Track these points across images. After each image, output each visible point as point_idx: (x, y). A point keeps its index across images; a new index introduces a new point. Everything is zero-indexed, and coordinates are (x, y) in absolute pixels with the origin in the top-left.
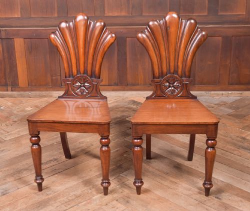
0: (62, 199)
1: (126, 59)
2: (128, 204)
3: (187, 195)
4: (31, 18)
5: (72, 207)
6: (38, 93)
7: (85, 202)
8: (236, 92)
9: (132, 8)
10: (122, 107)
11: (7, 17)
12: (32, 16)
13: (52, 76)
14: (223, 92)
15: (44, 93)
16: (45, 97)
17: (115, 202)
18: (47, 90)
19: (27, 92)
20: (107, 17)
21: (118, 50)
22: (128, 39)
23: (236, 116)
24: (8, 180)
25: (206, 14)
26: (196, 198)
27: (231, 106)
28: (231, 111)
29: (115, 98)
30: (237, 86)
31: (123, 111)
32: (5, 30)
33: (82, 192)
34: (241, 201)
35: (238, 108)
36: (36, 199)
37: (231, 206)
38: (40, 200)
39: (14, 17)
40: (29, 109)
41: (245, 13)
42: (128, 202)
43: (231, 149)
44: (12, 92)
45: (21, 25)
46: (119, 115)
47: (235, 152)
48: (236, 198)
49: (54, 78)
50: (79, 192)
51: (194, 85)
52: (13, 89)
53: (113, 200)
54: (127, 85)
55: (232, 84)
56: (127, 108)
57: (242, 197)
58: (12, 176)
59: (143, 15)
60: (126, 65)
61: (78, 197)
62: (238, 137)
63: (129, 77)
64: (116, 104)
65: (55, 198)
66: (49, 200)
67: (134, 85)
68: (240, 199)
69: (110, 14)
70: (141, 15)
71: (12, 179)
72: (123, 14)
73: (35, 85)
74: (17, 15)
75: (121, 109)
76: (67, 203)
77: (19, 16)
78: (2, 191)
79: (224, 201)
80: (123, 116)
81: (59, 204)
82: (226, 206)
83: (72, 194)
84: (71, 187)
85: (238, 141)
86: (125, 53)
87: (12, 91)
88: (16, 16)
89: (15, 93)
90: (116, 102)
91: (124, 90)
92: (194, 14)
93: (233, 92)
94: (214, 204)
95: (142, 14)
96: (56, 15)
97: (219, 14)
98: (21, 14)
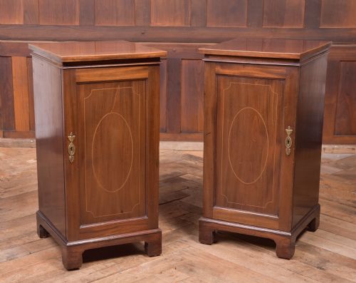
1: (180, 93)
2: (192, 273)
4: (38, 26)
5: (111, 275)
7: (130, 269)
8: (346, 147)
9: (191, 16)
11: (2, 23)
12: (41, 23)
14: (326, 146)
17: (173, 270)
19: (28, 140)
20: (153, 27)
21: (169, 79)
22: (183, 61)
23: (346, 177)
24: (14, 243)
25: (301, 27)
26: (289, 268)
27: (338, 164)
28: (337, 170)
30: (347, 138)
31: (175, 167)
35: (349, 167)
37: (340, 278)
39: (13, 23)
40: (32, 161)
42: (191, 270)
43: (338, 215)
44: (4, 139)
45: (24, 37)
46: (169, 172)
47: (344, 218)
48: (347, 269)
52: (6, 134)
53: (170, 268)
54: (181, 132)
55: (340, 134)
59: (208, 26)
60: (180, 102)
62: (348, 201)
63: (184, 120)
67: (189, 132)
69: (159, 24)
70: (205, 26)
71: (19, 242)
72: (178, 24)
74: (19, 21)
75: (172, 165)
76: (105, 270)
77: (22, 23)
78: (7, 255)
79: (329, 271)
80: (176, 173)
81: (93, 271)
82: (333, 278)
85: (349, 206)
86: (179, 84)
87: (4, 137)
88: (17, 23)
89: (9, 140)
90: (164, 156)
91: (175, 140)
92: (284, 27)
93: (341, 146)
94: (315, 275)
95: (206, 24)
96: (77, 23)
97: (321, 27)
98: (24, 20)
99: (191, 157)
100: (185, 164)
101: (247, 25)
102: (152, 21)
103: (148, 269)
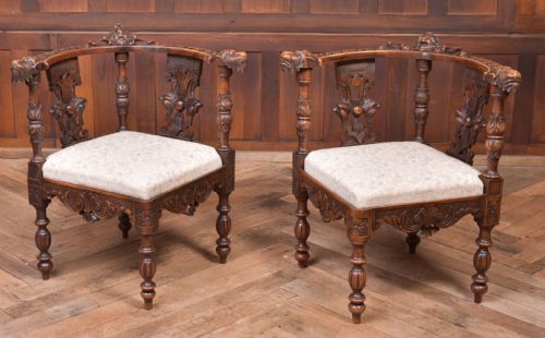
0: (180, 323)
1: (278, 92)
2: (300, 333)
3: (405, 320)
4: (106, 13)
7: (224, 329)
10: (270, 179)
12: (109, 10)
17: (277, 328)
20: (244, 14)
21: (264, 76)
24: (79, 292)
25: (425, 13)
26: (420, 325)
31: (274, 186)
32: (58, 35)
33: (216, 312)
34: (502, 331)
36: (135, 323)
38: (142, 324)
41: (495, 13)
42: (299, 329)
45: (88, 26)
46: (266, 191)
48: (493, 326)
50: (210, 313)
53: (273, 327)
56: (280, 180)
57: (504, 325)
58: (86, 286)
59: (312, 12)
60: (278, 103)
61: (209, 320)
63: (282, 125)
64: (260, 173)
65: (168, 322)
66: (159, 324)
67: (290, 140)
68: (498, 327)
69: (252, 11)
70: (308, 13)
71: (85, 291)
72: (275, 10)
74: (82, 8)
75: (269, 182)
76: (191, 329)
77: (85, 11)
78: (70, 309)
79: (471, 330)
80: (274, 194)
81: (176, 330)
83: (197, 315)
84: (194, 305)
86: (277, 82)
88: (80, 11)
90: (259, 170)
91: (272, 149)
92: (405, 14)
94: (453, 335)
95: (309, 11)
96: (153, 11)
97: (450, 14)
98: (89, 6)
100: (285, 181)
101: (360, 10)
102: (244, 7)
103: (246, 328)
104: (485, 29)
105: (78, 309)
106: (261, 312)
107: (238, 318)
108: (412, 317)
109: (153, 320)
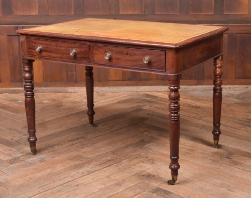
0: (95, 163)
2: (153, 164)
3: (203, 157)
4: (48, 15)
6: (53, 89)
8: (243, 86)
9: (145, 7)
11: (24, 14)
12: (50, 14)
13: (67, 72)
14: (231, 86)
15: (59, 89)
16: (60, 92)
17: (142, 163)
18: (62, 85)
19: (43, 88)
20: (121, 15)
25: (212, 13)
26: (210, 159)
27: (238, 97)
28: (237, 101)
29: (129, 92)
30: (243, 81)
31: (138, 102)
33: (112, 158)
35: (244, 98)
36: (72, 164)
39: (32, 14)
40: (46, 101)
41: (247, 13)
46: (135, 105)
47: (243, 129)
49: (69, 73)
51: (204, 79)
53: (140, 162)
54: (141, 80)
55: (239, 79)
56: (141, 100)
59: (156, 14)
61: (109, 161)
62: (245, 119)
65: (89, 162)
66: (84, 163)
67: (146, 80)
69: (125, 13)
71: (46, 151)
72: (136, 13)
73: (51, 81)
74: (35, 13)
75: (136, 101)
77: (37, 14)
78: (39, 159)
81: (93, 166)
82: (235, 163)
88: (34, 14)
90: (131, 95)
91: (137, 85)
92: (202, 14)
93: (240, 86)
94: (226, 162)
95: (154, 13)
96: (73, 13)
97: (224, 14)
98: (39, 11)
99: (148, 95)
100: (144, 100)
101: (180, 12)
102: (120, 11)
103: (127, 163)
104: (242, 21)
105: (43, 159)
106: (134, 157)
107: (123, 160)
108: (207, 156)
109: (81, 162)
